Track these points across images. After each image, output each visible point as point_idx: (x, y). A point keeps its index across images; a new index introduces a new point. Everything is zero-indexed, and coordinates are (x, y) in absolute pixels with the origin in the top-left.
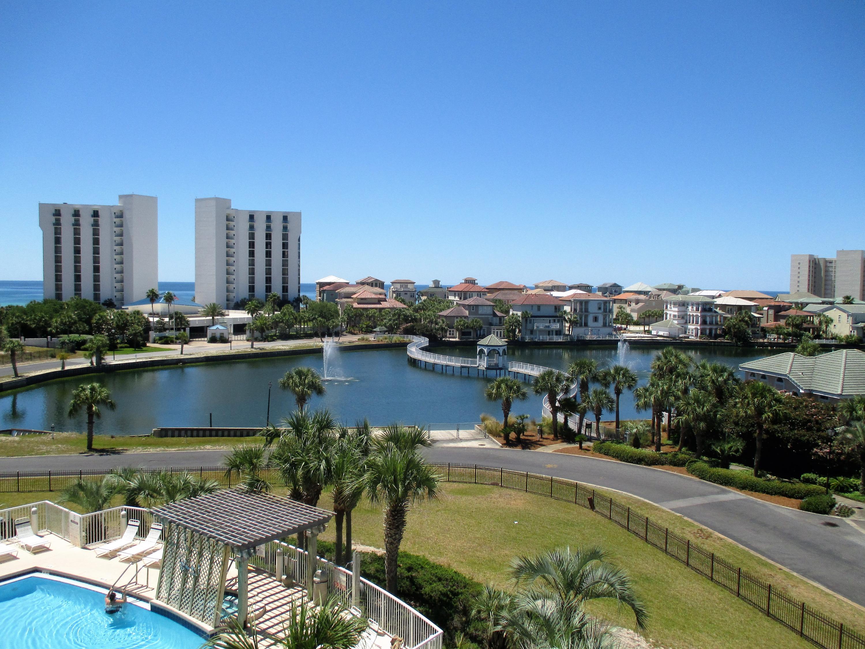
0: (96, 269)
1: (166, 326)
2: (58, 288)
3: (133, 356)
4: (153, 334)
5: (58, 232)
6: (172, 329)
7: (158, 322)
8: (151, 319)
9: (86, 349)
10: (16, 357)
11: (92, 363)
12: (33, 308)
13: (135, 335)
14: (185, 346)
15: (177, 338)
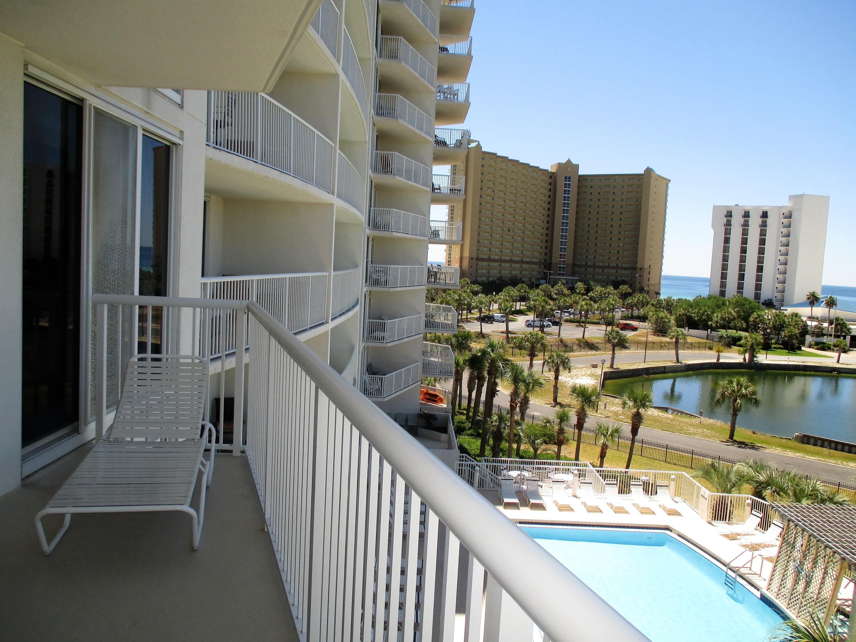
0: (760, 269)
1: (824, 332)
2: (723, 285)
3: (785, 358)
4: (809, 339)
5: (728, 232)
6: (831, 335)
7: (816, 327)
8: (809, 323)
9: (740, 346)
10: (679, 345)
11: (745, 359)
12: (698, 303)
13: (791, 337)
14: (843, 355)
15: (835, 346)
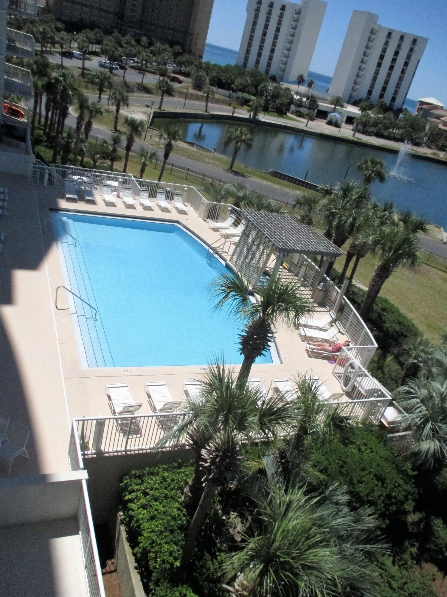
0: (273, 51)
1: (303, 104)
2: (246, 59)
3: (276, 118)
4: (293, 107)
5: (256, 17)
6: (306, 107)
7: (298, 99)
8: (295, 96)
9: (249, 106)
10: (209, 99)
11: (250, 116)
12: (227, 69)
13: (282, 104)
14: (310, 122)
15: (307, 115)
